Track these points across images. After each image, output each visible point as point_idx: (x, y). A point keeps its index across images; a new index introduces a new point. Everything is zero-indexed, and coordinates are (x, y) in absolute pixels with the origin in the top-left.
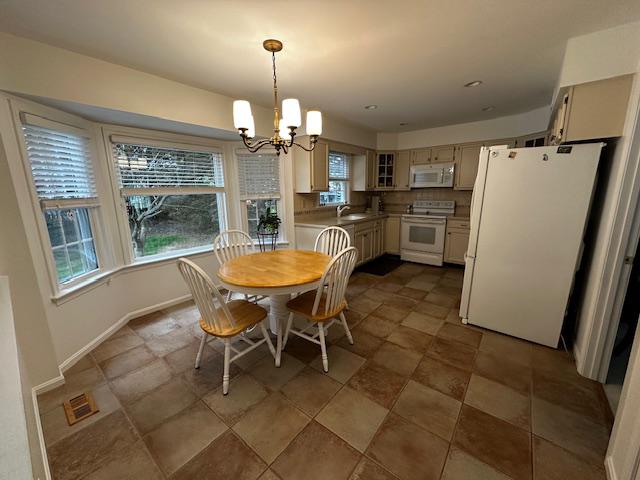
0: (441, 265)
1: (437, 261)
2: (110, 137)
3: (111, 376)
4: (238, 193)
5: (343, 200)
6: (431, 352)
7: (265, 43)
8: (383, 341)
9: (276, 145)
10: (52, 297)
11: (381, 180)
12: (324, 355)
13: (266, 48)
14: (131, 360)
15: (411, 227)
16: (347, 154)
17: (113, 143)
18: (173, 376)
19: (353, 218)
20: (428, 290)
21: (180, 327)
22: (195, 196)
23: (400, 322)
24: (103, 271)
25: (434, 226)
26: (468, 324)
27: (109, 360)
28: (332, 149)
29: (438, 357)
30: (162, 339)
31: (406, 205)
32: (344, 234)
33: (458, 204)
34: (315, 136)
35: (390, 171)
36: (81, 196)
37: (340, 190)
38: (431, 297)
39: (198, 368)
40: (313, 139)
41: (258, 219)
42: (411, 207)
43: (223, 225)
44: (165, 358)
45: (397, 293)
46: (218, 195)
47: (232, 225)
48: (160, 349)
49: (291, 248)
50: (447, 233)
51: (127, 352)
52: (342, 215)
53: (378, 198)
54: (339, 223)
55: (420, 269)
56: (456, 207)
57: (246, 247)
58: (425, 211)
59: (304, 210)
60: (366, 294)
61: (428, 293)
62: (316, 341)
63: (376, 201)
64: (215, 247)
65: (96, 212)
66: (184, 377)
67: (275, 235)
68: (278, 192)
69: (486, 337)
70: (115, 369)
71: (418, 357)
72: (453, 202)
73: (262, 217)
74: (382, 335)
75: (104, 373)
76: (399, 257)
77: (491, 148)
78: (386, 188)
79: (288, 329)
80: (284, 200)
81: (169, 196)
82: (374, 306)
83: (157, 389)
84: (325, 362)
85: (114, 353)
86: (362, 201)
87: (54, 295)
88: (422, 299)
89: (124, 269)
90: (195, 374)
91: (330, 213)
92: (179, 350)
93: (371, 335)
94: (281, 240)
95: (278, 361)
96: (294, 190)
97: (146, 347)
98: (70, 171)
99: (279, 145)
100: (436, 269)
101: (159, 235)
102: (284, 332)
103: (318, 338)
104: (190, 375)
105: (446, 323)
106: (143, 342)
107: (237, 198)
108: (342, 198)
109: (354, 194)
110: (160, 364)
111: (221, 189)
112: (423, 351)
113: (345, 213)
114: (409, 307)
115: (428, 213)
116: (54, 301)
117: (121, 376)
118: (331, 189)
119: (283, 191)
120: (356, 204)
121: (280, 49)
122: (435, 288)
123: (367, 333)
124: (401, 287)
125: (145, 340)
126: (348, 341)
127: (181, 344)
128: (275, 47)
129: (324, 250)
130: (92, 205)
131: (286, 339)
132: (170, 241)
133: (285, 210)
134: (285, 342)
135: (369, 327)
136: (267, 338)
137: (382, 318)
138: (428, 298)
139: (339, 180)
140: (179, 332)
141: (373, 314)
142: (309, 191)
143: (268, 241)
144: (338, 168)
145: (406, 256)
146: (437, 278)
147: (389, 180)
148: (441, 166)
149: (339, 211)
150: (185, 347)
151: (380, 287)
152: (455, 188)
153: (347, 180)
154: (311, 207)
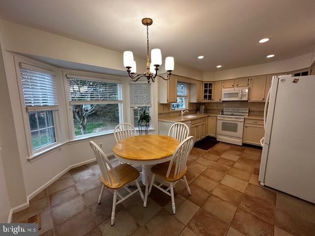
0: (241, 145)
1: (239, 142)
2: (66, 75)
3: (53, 205)
4: (129, 103)
5: (184, 107)
6: (242, 205)
7: (143, 20)
8: (210, 194)
9: (148, 77)
10: (28, 158)
11: (205, 97)
12: (173, 204)
13: (143, 23)
14: (66, 195)
15: (223, 123)
16: (187, 83)
17: (68, 78)
18: (85, 207)
19: (190, 117)
20: (235, 161)
21: (94, 175)
22: (110, 105)
23: (220, 181)
24: (58, 143)
25: (237, 123)
26: (265, 186)
27: (55, 194)
28: (179, 81)
29: (248, 210)
30: (84, 182)
31: (219, 110)
32: (186, 127)
33: (251, 110)
34: (170, 71)
35: (210, 92)
36: (49, 104)
37: (182, 101)
38: (237, 165)
39: (100, 204)
40: (169, 73)
41: (139, 117)
42: (222, 111)
43: (121, 120)
44: (83, 195)
45: (216, 161)
46: (119, 104)
47: (126, 120)
48: (81, 189)
49: (156, 133)
50: (245, 127)
51: (65, 189)
52: (184, 115)
53: (203, 106)
54: (182, 120)
55: (228, 147)
56: (249, 111)
57: (131, 131)
58: (231, 113)
59: (164, 112)
60: (198, 161)
61: (235, 162)
62: (168, 193)
63: (203, 108)
64: (114, 131)
65: (56, 112)
66: (91, 209)
67: (147, 126)
68: (149, 103)
69: (279, 197)
70: (56, 200)
71: (233, 209)
72: (248, 109)
73: (141, 116)
74: (209, 190)
75: (50, 202)
76: (216, 139)
77: (280, 77)
78: (207, 101)
79: (152, 184)
80: (152, 107)
81: (97, 105)
82: (203, 169)
83: (75, 216)
84: (174, 208)
85: (58, 189)
86: (195, 108)
87: (29, 156)
88: (232, 166)
89: (69, 142)
90: (97, 208)
91: (178, 114)
92: (91, 190)
93: (202, 188)
94: (151, 128)
95: (145, 204)
96: (158, 102)
97: (75, 187)
98: (45, 92)
99: (149, 77)
100: (239, 147)
101: (94, 123)
102: (149, 184)
103: (169, 191)
104: (94, 208)
105: (250, 184)
106: (74, 183)
107: (129, 105)
108: (184, 106)
109: (191, 104)
110: (80, 198)
111: (121, 102)
112: (237, 204)
113: (186, 114)
114: (224, 171)
115: (232, 115)
116: (29, 160)
117: (58, 205)
118: (178, 101)
119: (152, 102)
120: (191, 109)
121: (151, 23)
122: (239, 159)
123: (199, 187)
124: (218, 157)
125: (76, 182)
126: (188, 192)
127: (93, 187)
128: (148, 22)
129: (174, 135)
130: (54, 109)
131: (150, 189)
132: (99, 126)
133: (153, 112)
134: (150, 191)
135: (200, 183)
136: (139, 189)
137: (208, 177)
138: (235, 166)
139: (182, 96)
140: (93, 178)
141: (202, 174)
142: (166, 103)
143: (144, 129)
144: (182, 91)
145: (220, 138)
146: (239, 153)
147: (210, 97)
148: (240, 89)
149: (182, 113)
150: (95, 189)
151: (205, 156)
152: (249, 101)
153: (186, 96)
154: (167, 110)
